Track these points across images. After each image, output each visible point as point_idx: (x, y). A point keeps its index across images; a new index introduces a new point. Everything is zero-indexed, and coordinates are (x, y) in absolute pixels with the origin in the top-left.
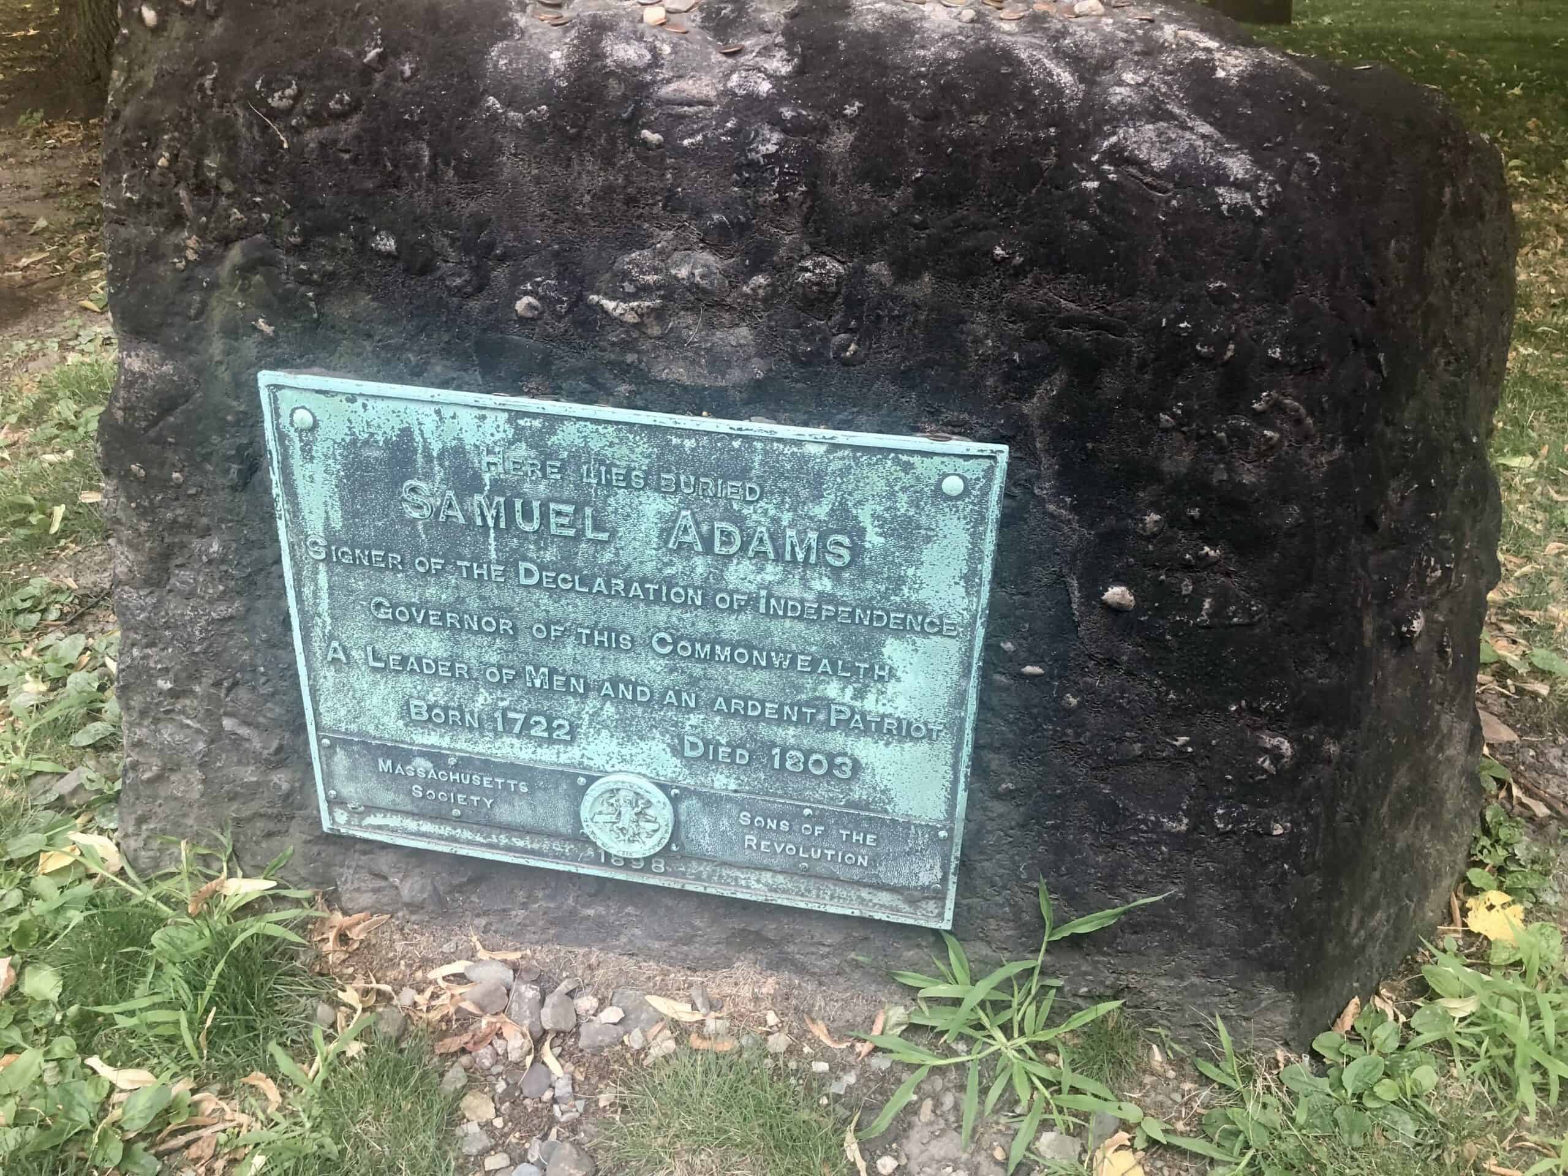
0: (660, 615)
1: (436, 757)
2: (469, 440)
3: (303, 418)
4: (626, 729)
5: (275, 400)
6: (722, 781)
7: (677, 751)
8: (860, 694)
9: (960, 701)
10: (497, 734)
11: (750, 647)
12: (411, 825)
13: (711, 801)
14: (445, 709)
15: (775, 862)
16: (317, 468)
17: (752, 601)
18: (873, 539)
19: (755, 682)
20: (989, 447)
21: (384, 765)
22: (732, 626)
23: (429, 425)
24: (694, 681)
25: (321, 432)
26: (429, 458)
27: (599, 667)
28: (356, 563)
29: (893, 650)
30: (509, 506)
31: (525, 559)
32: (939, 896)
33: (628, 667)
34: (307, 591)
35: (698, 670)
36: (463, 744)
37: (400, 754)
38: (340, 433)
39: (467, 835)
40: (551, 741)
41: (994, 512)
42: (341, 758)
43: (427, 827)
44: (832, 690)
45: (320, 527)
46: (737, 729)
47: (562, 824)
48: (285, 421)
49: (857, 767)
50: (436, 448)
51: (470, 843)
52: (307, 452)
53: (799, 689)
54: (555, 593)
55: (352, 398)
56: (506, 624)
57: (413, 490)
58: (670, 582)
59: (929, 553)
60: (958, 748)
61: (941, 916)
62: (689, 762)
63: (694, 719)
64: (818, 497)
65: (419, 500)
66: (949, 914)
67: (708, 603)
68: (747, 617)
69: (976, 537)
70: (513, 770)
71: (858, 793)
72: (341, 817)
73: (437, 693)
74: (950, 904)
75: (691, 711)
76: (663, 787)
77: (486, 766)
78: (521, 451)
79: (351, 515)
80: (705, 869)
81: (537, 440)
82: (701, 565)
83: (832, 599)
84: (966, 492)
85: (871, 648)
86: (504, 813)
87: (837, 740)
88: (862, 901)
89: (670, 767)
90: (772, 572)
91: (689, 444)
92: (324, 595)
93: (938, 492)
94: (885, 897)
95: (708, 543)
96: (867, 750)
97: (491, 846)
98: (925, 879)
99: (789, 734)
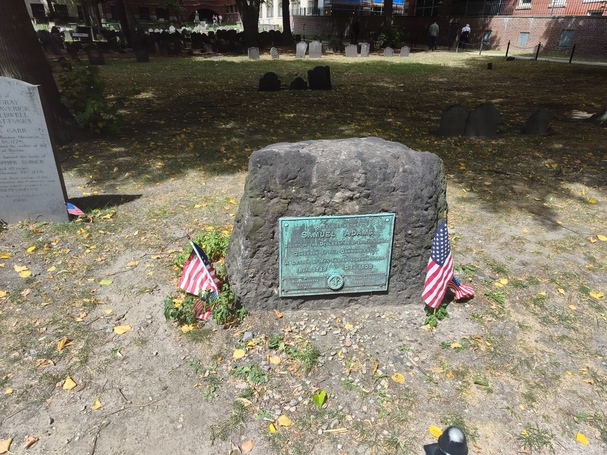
0: (342, 247)
1: (302, 278)
2: (314, 224)
3: (286, 225)
4: (336, 267)
5: (282, 223)
6: (351, 273)
7: (344, 269)
8: (373, 254)
9: (388, 252)
10: (314, 272)
11: (356, 250)
12: (296, 292)
13: (349, 276)
14: (305, 269)
15: (359, 285)
16: (288, 233)
17: (357, 242)
18: (376, 230)
19: (357, 255)
20: (392, 214)
21: (293, 281)
22: (353, 247)
23: (307, 223)
24: (347, 257)
25: (289, 227)
26: (307, 228)
27: (331, 257)
28: (292, 247)
29: (379, 246)
30: (319, 233)
31: (321, 241)
32: (385, 285)
33: (337, 256)
34: (283, 253)
35: (348, 255)
36: (307, 275)
37: (296, 279)
38: (292, 226)
39: (306, 292)
40: (322, 271)
41: (393, 223)
42: (285, 282)
43: (299, 292)
44: (369, 254)
45: (287, 242)
46: (354, 264)
47: (324, 286)
48: (283, 226)
49: (373, 266)
50: (308, 226)
51: (307, 293)
52: (286, 231)
53: (364, 255)
54: (325, 246)
55: (295, 220)
56: (317, 253)
57: (304, 233)
58: (344, 242)
59: (384, 231)
60: (388, 260)
61: (385, 288)
62: (345, 271)
63: (347, 263)
64: (368, 225)
65: (305, 235)
66: (387, 288)
67: (350, 244)
68: (356, 245)
69: (391, 227)
70: (316, 278)
71: (373, 270)
72: (283, 293)
73: (304, 267)
74: (387, 285)
75: (346, 262)
76: (341, 276)
77: (312, 278)
78: (322, 225)
79: (292, 240)
80: (348, 288)
81: (325, 223)
82: (349, 238)
83: (370, 240)
84: (389, 221)
85: (375, 247)
86: (314, 286)
87: (370, 262)
88: (373, 289)
89: (342, 272)
90: (360, 237)
91: (349, 219)
92: (286, 253)
93: (386, 222)
94: (376, 287)
95: (351, 234)
96: (374, 263)
97: (311, 293)
98: (383, 282)
99: (362, 263)
